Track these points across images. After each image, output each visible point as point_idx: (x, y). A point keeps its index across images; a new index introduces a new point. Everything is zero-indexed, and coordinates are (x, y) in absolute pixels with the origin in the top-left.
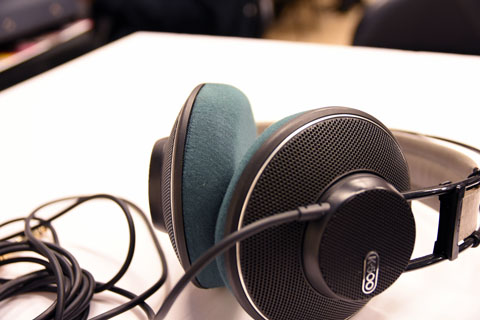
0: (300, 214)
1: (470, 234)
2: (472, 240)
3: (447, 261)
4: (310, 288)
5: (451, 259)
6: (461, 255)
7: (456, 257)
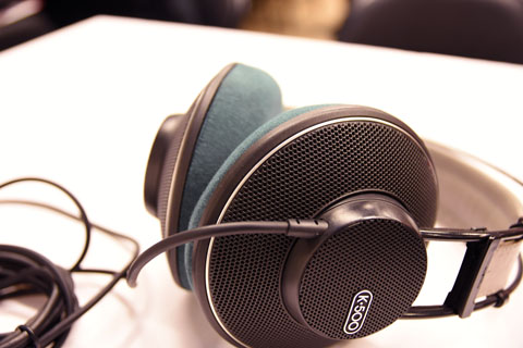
0: (289, 228)
1: (494, 291)
2: (495, 298)
3: (457, 317)
4: (286, 312)
5: (460, 316)
6: (475, 314)
7: (468, 315)
